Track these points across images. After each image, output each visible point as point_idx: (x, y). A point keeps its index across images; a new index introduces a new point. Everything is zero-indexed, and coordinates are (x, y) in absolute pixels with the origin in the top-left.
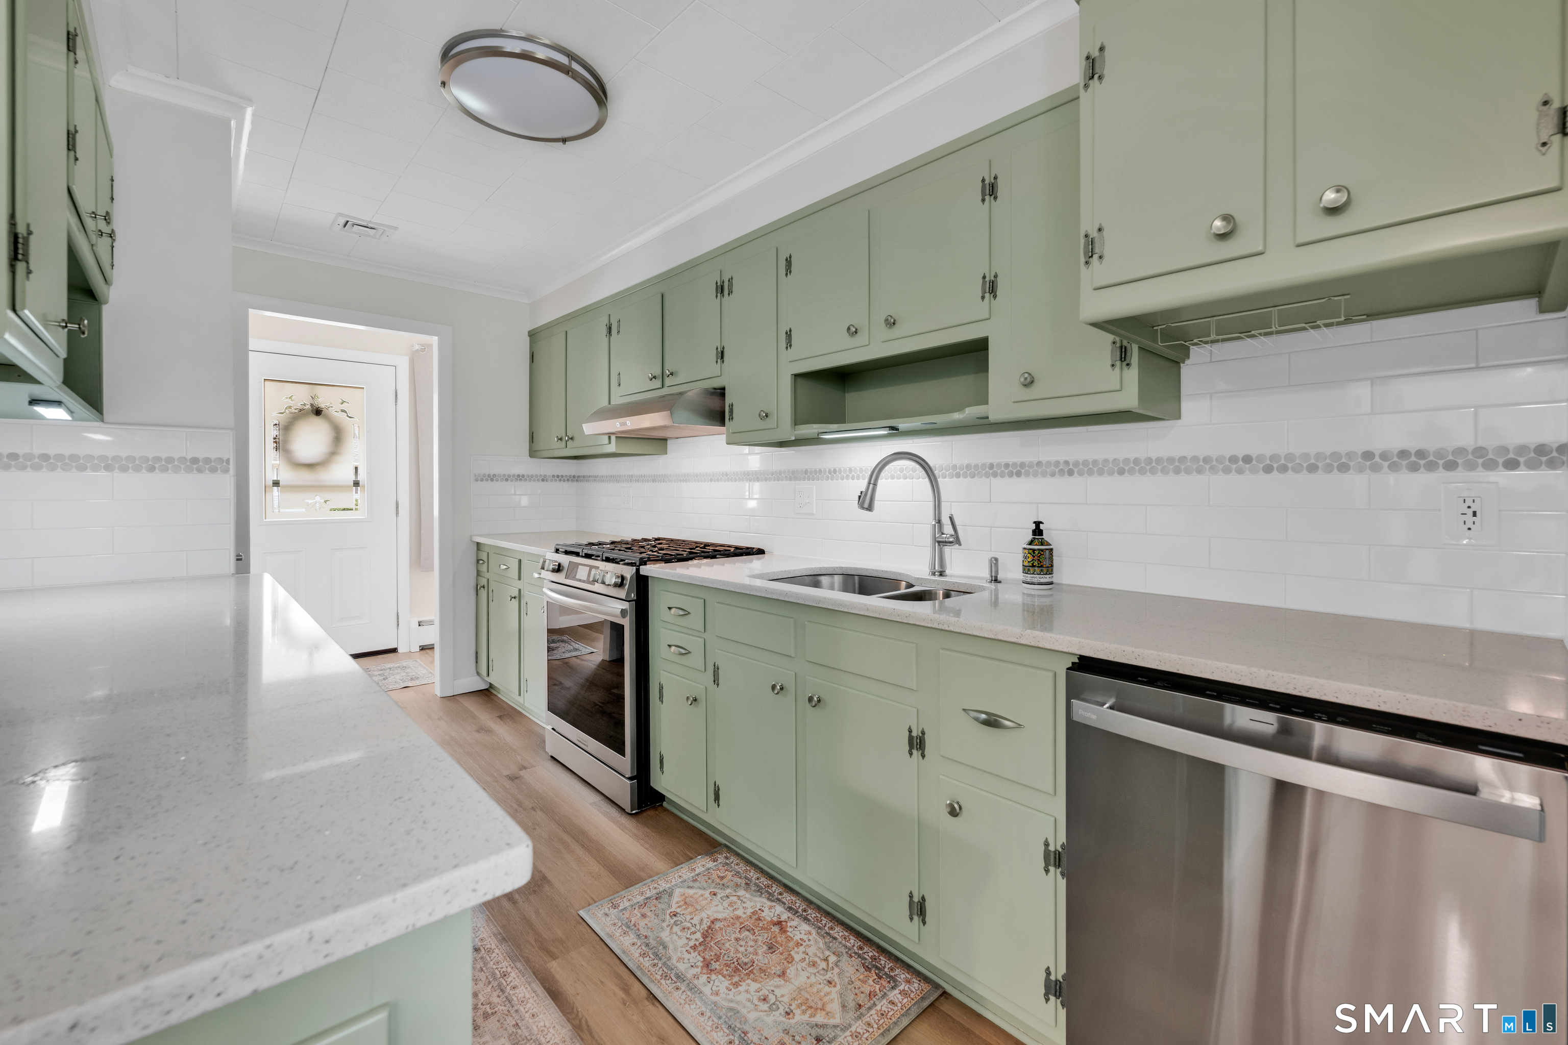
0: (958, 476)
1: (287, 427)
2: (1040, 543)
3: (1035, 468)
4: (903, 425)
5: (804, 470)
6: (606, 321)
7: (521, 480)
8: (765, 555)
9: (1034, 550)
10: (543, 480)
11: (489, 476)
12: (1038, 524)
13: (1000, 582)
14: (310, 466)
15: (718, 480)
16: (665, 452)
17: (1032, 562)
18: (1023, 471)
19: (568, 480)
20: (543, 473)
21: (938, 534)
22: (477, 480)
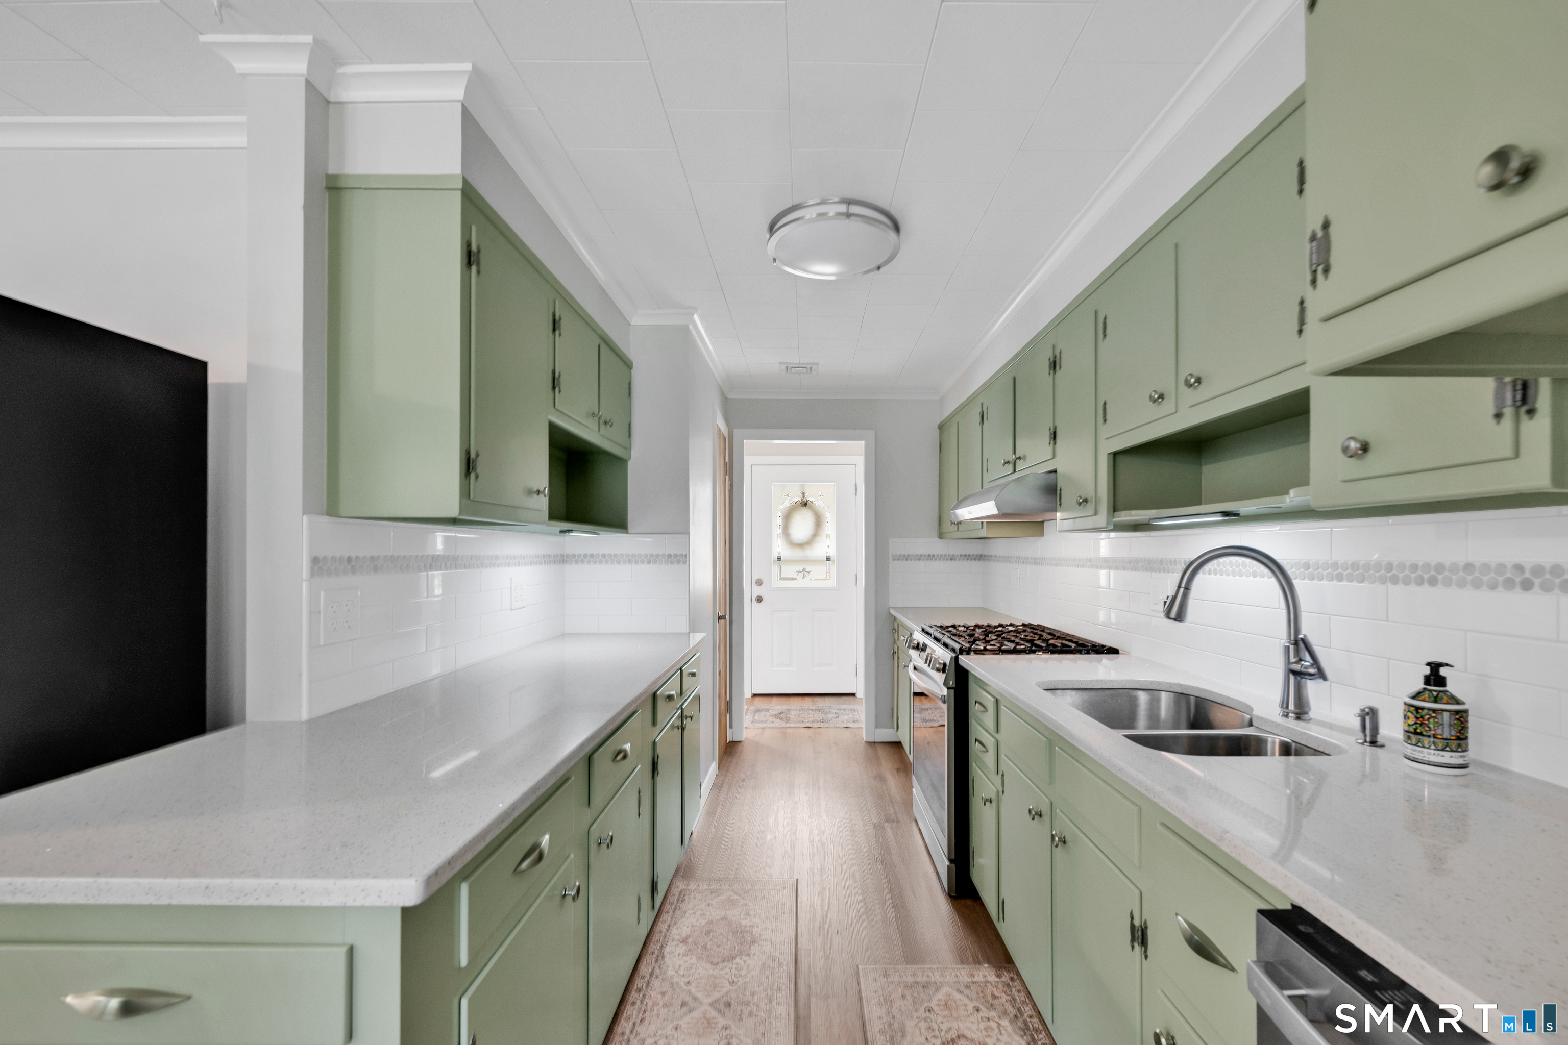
0: (1340, 578)
1: (787, 517)
2: (1432, 699)
3: (1461, 573)
4: (1245, 507)
5: (1160, 559)
6: (979, 410)
7: (931, 559)
8: (1120, 655)
9: (1418, 709)
10: (951, 559)
11: (904, 556)
12: (1435, 667)
13: (1382, 746)
14: (801, 545)
15: (1083, 566)
16: (1042, 534)
17: (1414, 727)
18: (1440, 577)
19: (975, 559)
20: (951, 553)
21: (1294, 658)
22: (894, 560)
